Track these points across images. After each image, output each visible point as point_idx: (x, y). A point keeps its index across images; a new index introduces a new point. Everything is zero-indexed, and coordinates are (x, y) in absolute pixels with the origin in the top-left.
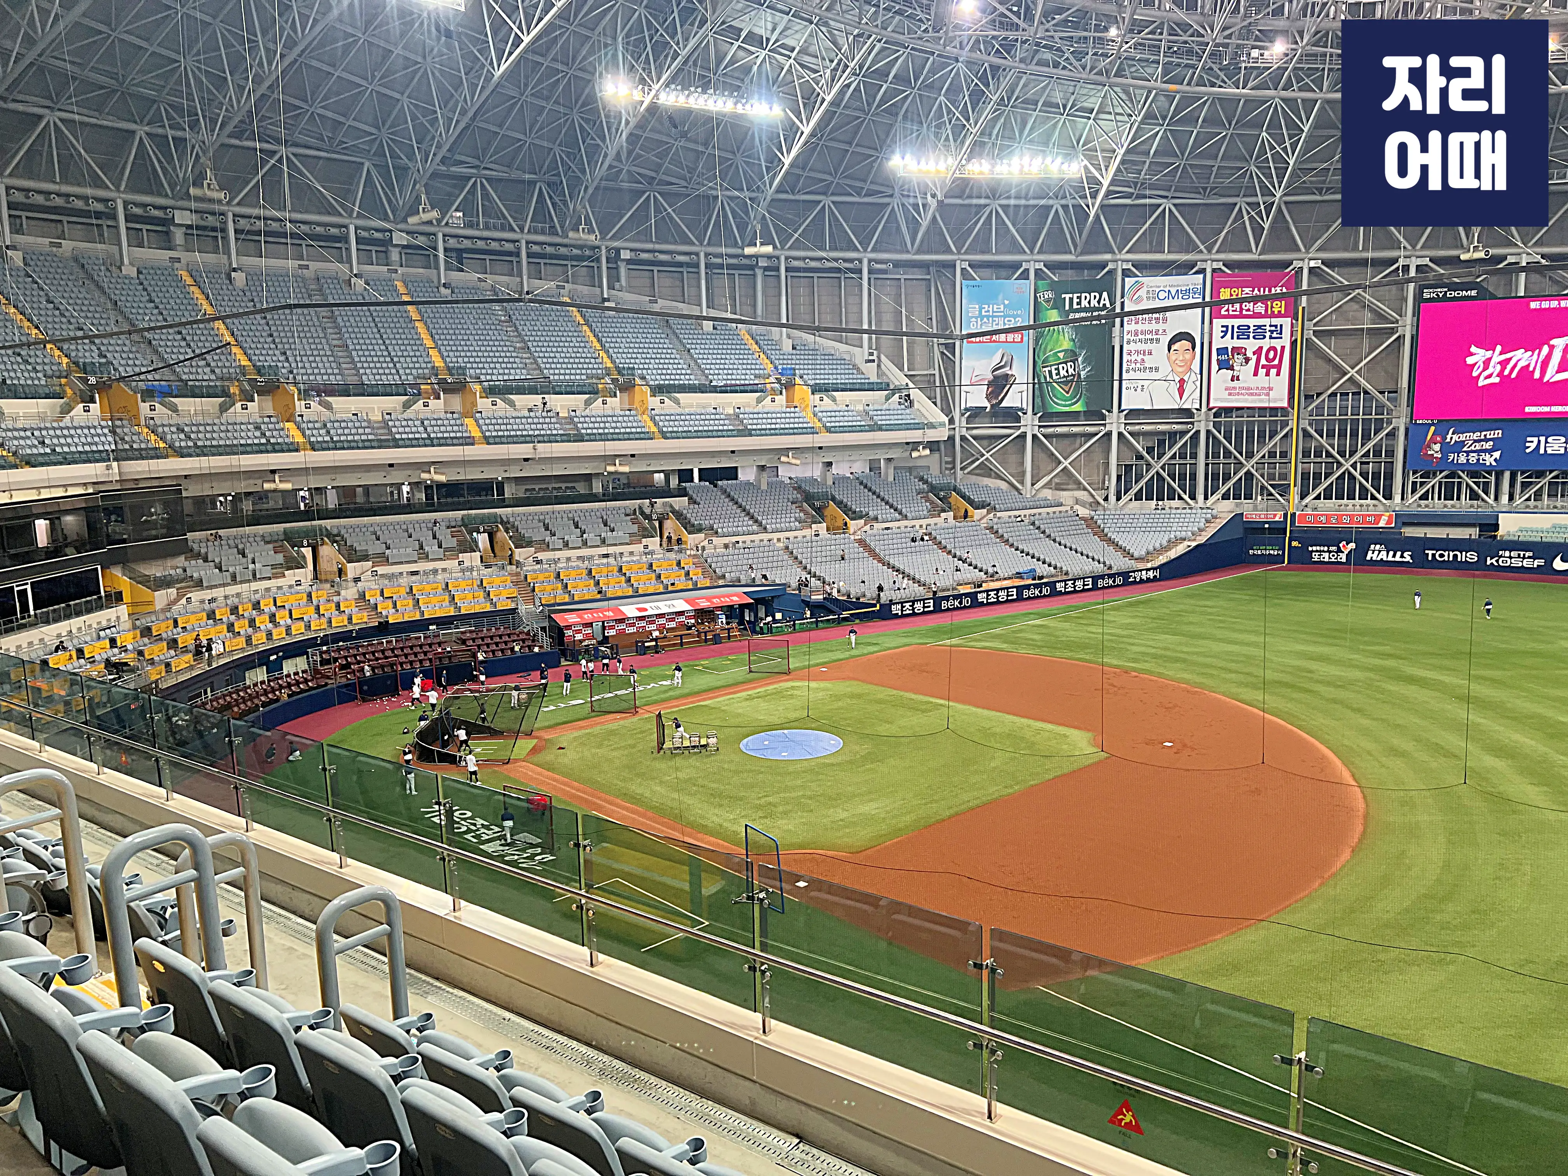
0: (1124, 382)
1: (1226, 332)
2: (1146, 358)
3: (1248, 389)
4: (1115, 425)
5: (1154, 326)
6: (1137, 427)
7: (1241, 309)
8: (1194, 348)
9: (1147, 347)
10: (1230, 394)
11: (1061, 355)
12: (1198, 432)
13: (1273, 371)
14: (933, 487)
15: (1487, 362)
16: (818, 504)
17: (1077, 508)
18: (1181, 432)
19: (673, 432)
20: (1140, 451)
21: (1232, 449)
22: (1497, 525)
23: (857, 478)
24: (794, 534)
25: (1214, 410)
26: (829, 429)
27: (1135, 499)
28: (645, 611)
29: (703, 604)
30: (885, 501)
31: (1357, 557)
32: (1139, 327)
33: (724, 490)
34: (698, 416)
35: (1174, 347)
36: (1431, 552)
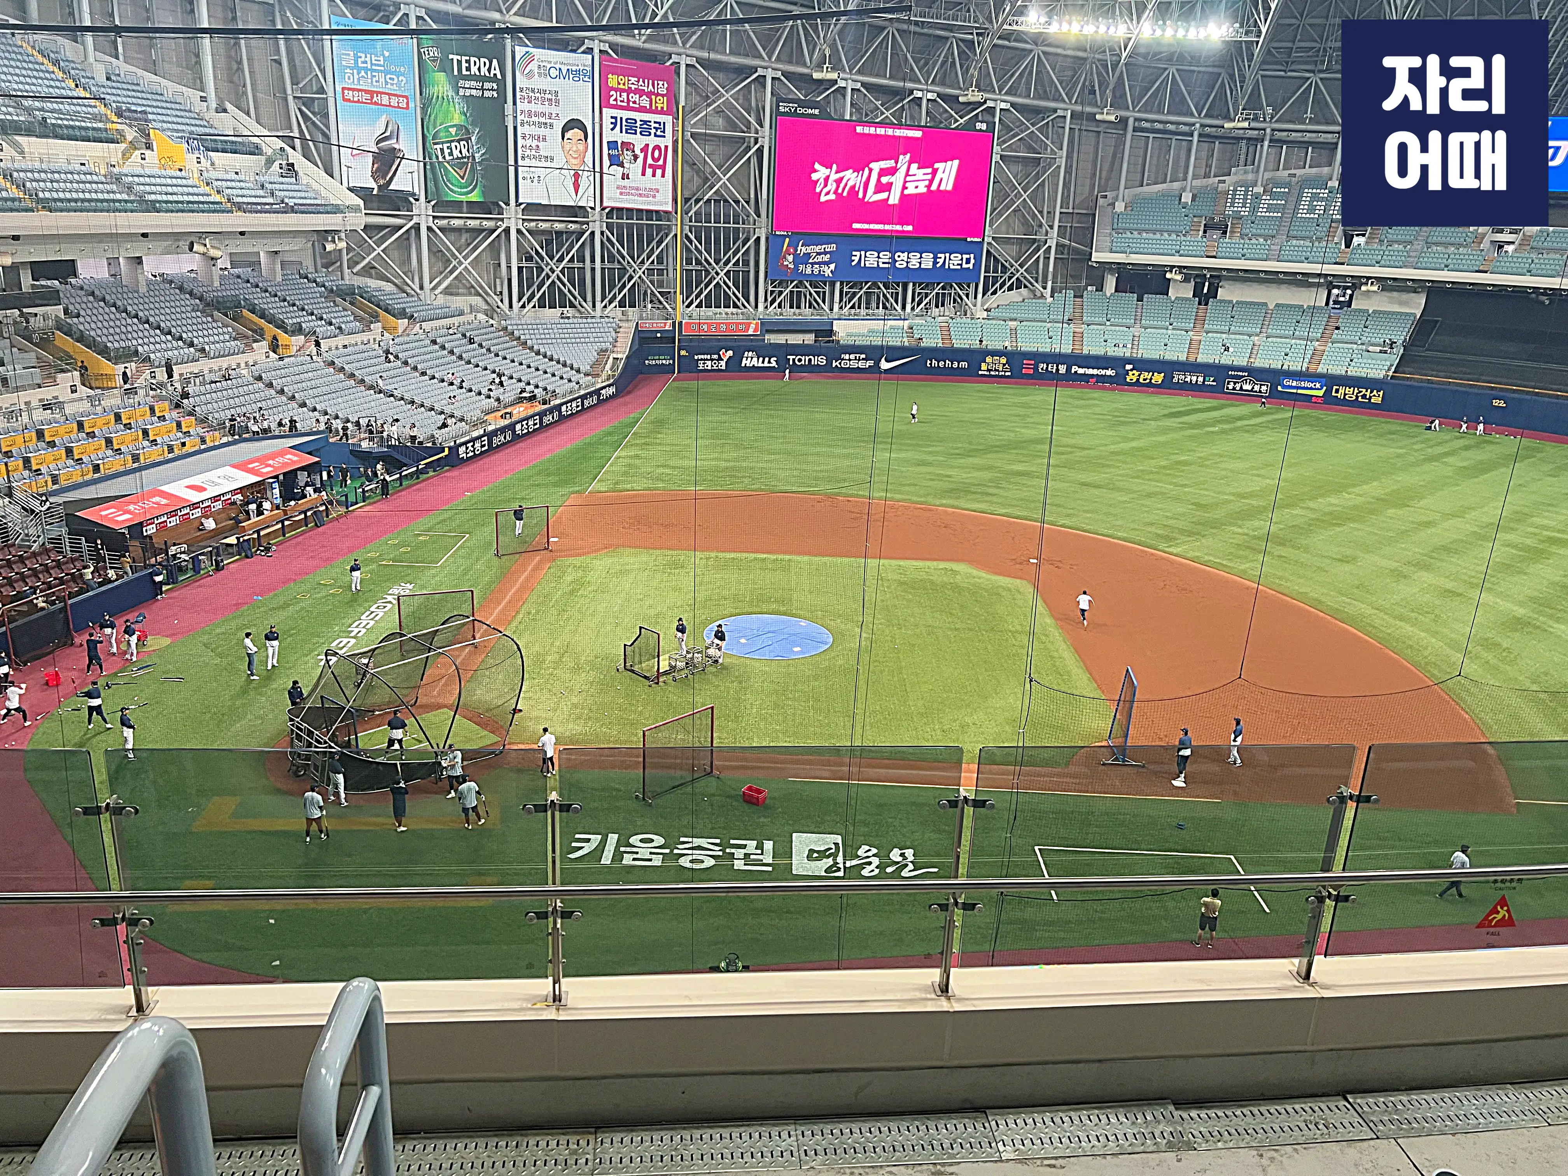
0: (520, 169)
1: (615, 124)
2: (541, 144)
3: (638, 189)
4: (513, 220)
5: (546, 108)
6: (533, 224)
7: (628, 100)
8: (586, 138)
9: (542, 132)
10: (621, 194)
11: (453, 131)
12: (593, 233)
13: (659, 172)
14: (332, 291)
15: (827, 179)
16: (230, 313)
17: (482, 317)
18: (573, 233)
19: (55, 200)
20: (537, 252)
21: (625, 253)
22: (832, 330)
23: (239, 277)
24: (241, 359)
25: (607, 210)
26: (239, 207)
27: (534, 307)
28: (205, 489)
29: (264, 470)
30: (303, 309)
31: (734, 364)
32: (533, 107)
33: (93, 294)
34: (69, 176)
35: (567, 135)
36: (791, 357)
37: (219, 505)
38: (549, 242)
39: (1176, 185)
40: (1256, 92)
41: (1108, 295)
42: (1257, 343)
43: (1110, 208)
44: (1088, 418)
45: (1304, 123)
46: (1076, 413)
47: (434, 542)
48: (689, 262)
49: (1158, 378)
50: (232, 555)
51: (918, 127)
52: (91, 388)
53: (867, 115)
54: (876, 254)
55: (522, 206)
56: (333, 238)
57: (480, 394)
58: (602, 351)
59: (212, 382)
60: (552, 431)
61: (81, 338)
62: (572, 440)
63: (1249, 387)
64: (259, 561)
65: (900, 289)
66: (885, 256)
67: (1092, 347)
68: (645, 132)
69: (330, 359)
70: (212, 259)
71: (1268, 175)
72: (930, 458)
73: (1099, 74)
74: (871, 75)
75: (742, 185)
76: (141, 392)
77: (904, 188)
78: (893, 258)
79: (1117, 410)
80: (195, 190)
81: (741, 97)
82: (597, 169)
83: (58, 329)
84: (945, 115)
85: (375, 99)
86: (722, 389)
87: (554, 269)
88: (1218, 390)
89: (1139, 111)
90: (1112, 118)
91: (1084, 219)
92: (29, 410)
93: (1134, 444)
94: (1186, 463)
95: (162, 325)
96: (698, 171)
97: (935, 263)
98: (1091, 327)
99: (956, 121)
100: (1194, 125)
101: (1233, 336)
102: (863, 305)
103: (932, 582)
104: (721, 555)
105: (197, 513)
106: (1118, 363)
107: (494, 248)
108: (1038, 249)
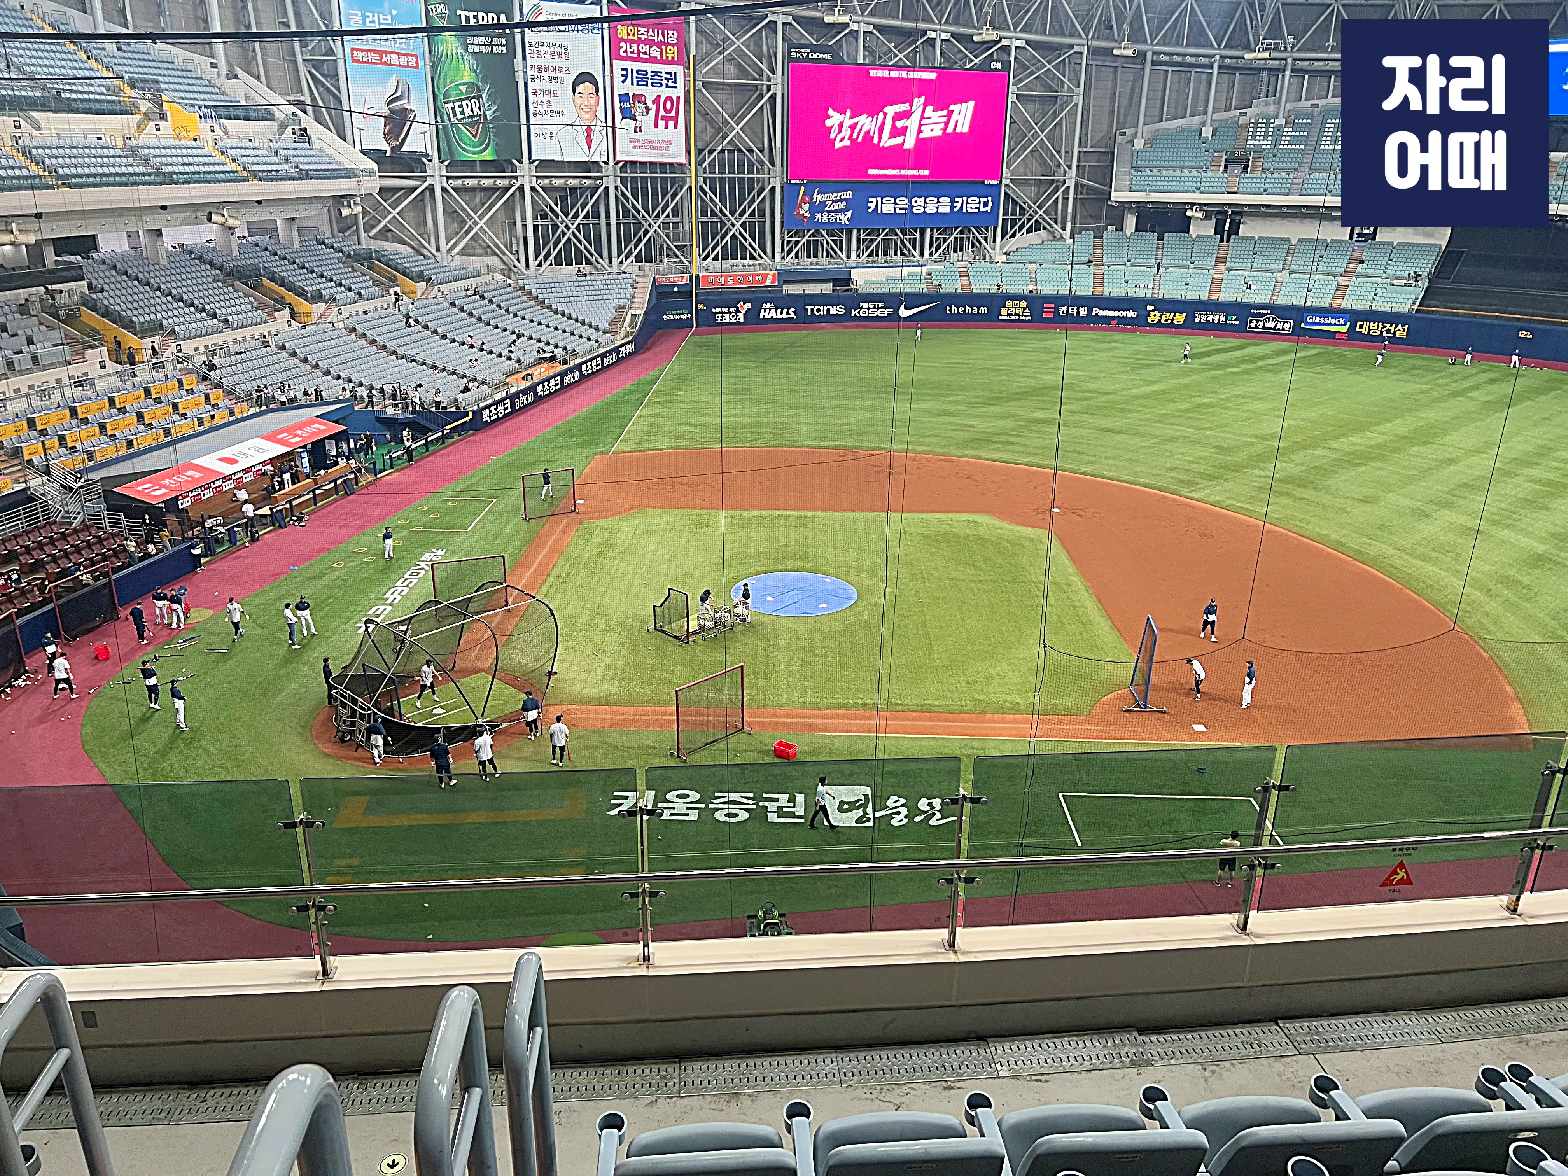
0: (532, 127)
1: (626, 76)
2: (552, 99)
3: (651, 142)
4: (527, 178)
5: (556, 63)
6: (547, 181)
7: (639, 51)
8: (597, 92)
9: (553, 86)
10: (634, 147)
11: (463, 89)
12: (607, 188)
13: (671, 124)
14: (349, 255)
15: (841, 125)
16: (251, 282)
17: (499, 277)
18: (588, 188)
19: (75, 176)
20: (552, 210)
21: (640, 207)
22: (850, 279)
23: (257, 245)
24: (264, 329)
25: (621, 164)
26: (255, 175)
27: (551, 265)
28: (236, 462)
29: (293, 440)
30: (322, 276)
31: (752, 317)
32: (542, 62)
33: (114, 267)
34: (87, 150)
35: (578, 89)
36: (809, 308)
37: (250, 477)
38: (563, 199)
39: (1196, 119)
40: (1276, 21)
41: (1128, 234)
42: (1280, 279)
43: (1129, 146)
44: (1109, 361)
45: (1326, 52)
46: (1096, 357)
47: (462, 507)
48: (704, 214)
49: (1180, 318)
50: (266, 525)
51: (933, 69)
52: (120, 363)
53: (880, 58)
54: (893, 200)
55: (536, 163)
56: (349, 203)
57: (500, 355)
58: (620, 307)
59: (237, 353)
60: (573, 392)
61: (106, 314)
62: (594, 399)
63: (1272, 325)
64: (293, 531)
65: (918, 235)
66: (902, 202)
67: (1113, 289)
68: (657, 84)
69: (351, 326)
70: (230, 228)
71: (1289, 106)
72: (952, 408)
73: (1116, 7)
74: (884, 16)
75: (755, 134)
76: (168, 366)
77: (920, 131)
78: (910, 202)
79: (1138, 352)
80: (211, 160)
81: (752, 44)
82: (610, 124)
83: (84, 305)
84: (960, 56)
85: (384, 59)
86: (740, 343)
87: (570, 226)
88: (1241, 329)
89: (1157, 44)
90: (1130, 53)
91: (1103, 158)
92: (62, 389)
93: (1156, 387)
94: (1208, 405)
95: (185, 296)
96: (712, 122)
97: (953, 207)
98: (1112, 268)
99: (972, 61)
100: (1213, 56)
101: (1255, 274)
102: (881, 252)
103: (956, 535)
104: (745, 513)
105: (230, 485)
106: (1138, 304)
107: (509, 207)
108: (1056, 190)
